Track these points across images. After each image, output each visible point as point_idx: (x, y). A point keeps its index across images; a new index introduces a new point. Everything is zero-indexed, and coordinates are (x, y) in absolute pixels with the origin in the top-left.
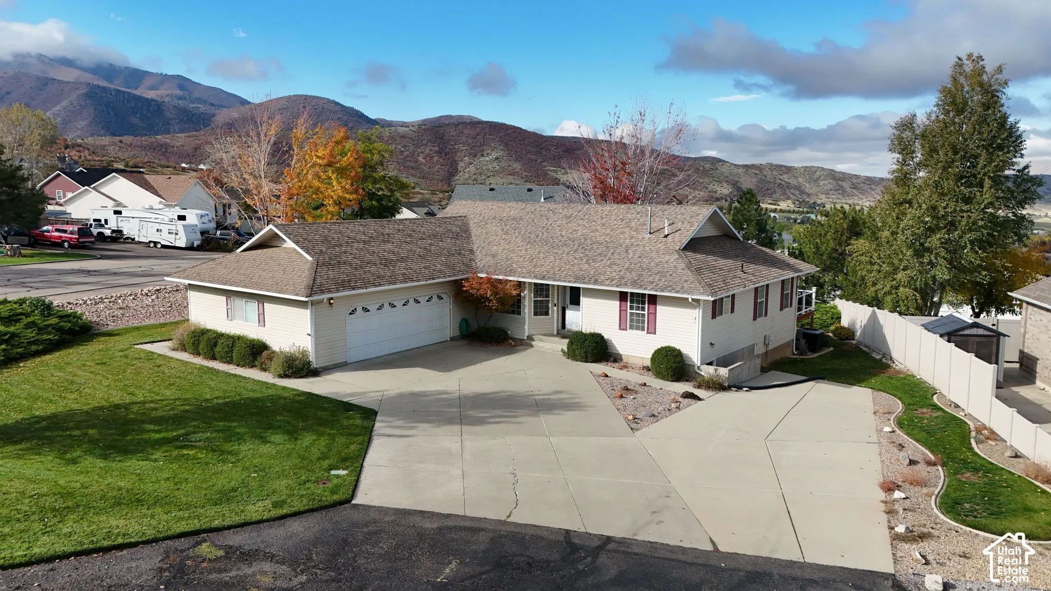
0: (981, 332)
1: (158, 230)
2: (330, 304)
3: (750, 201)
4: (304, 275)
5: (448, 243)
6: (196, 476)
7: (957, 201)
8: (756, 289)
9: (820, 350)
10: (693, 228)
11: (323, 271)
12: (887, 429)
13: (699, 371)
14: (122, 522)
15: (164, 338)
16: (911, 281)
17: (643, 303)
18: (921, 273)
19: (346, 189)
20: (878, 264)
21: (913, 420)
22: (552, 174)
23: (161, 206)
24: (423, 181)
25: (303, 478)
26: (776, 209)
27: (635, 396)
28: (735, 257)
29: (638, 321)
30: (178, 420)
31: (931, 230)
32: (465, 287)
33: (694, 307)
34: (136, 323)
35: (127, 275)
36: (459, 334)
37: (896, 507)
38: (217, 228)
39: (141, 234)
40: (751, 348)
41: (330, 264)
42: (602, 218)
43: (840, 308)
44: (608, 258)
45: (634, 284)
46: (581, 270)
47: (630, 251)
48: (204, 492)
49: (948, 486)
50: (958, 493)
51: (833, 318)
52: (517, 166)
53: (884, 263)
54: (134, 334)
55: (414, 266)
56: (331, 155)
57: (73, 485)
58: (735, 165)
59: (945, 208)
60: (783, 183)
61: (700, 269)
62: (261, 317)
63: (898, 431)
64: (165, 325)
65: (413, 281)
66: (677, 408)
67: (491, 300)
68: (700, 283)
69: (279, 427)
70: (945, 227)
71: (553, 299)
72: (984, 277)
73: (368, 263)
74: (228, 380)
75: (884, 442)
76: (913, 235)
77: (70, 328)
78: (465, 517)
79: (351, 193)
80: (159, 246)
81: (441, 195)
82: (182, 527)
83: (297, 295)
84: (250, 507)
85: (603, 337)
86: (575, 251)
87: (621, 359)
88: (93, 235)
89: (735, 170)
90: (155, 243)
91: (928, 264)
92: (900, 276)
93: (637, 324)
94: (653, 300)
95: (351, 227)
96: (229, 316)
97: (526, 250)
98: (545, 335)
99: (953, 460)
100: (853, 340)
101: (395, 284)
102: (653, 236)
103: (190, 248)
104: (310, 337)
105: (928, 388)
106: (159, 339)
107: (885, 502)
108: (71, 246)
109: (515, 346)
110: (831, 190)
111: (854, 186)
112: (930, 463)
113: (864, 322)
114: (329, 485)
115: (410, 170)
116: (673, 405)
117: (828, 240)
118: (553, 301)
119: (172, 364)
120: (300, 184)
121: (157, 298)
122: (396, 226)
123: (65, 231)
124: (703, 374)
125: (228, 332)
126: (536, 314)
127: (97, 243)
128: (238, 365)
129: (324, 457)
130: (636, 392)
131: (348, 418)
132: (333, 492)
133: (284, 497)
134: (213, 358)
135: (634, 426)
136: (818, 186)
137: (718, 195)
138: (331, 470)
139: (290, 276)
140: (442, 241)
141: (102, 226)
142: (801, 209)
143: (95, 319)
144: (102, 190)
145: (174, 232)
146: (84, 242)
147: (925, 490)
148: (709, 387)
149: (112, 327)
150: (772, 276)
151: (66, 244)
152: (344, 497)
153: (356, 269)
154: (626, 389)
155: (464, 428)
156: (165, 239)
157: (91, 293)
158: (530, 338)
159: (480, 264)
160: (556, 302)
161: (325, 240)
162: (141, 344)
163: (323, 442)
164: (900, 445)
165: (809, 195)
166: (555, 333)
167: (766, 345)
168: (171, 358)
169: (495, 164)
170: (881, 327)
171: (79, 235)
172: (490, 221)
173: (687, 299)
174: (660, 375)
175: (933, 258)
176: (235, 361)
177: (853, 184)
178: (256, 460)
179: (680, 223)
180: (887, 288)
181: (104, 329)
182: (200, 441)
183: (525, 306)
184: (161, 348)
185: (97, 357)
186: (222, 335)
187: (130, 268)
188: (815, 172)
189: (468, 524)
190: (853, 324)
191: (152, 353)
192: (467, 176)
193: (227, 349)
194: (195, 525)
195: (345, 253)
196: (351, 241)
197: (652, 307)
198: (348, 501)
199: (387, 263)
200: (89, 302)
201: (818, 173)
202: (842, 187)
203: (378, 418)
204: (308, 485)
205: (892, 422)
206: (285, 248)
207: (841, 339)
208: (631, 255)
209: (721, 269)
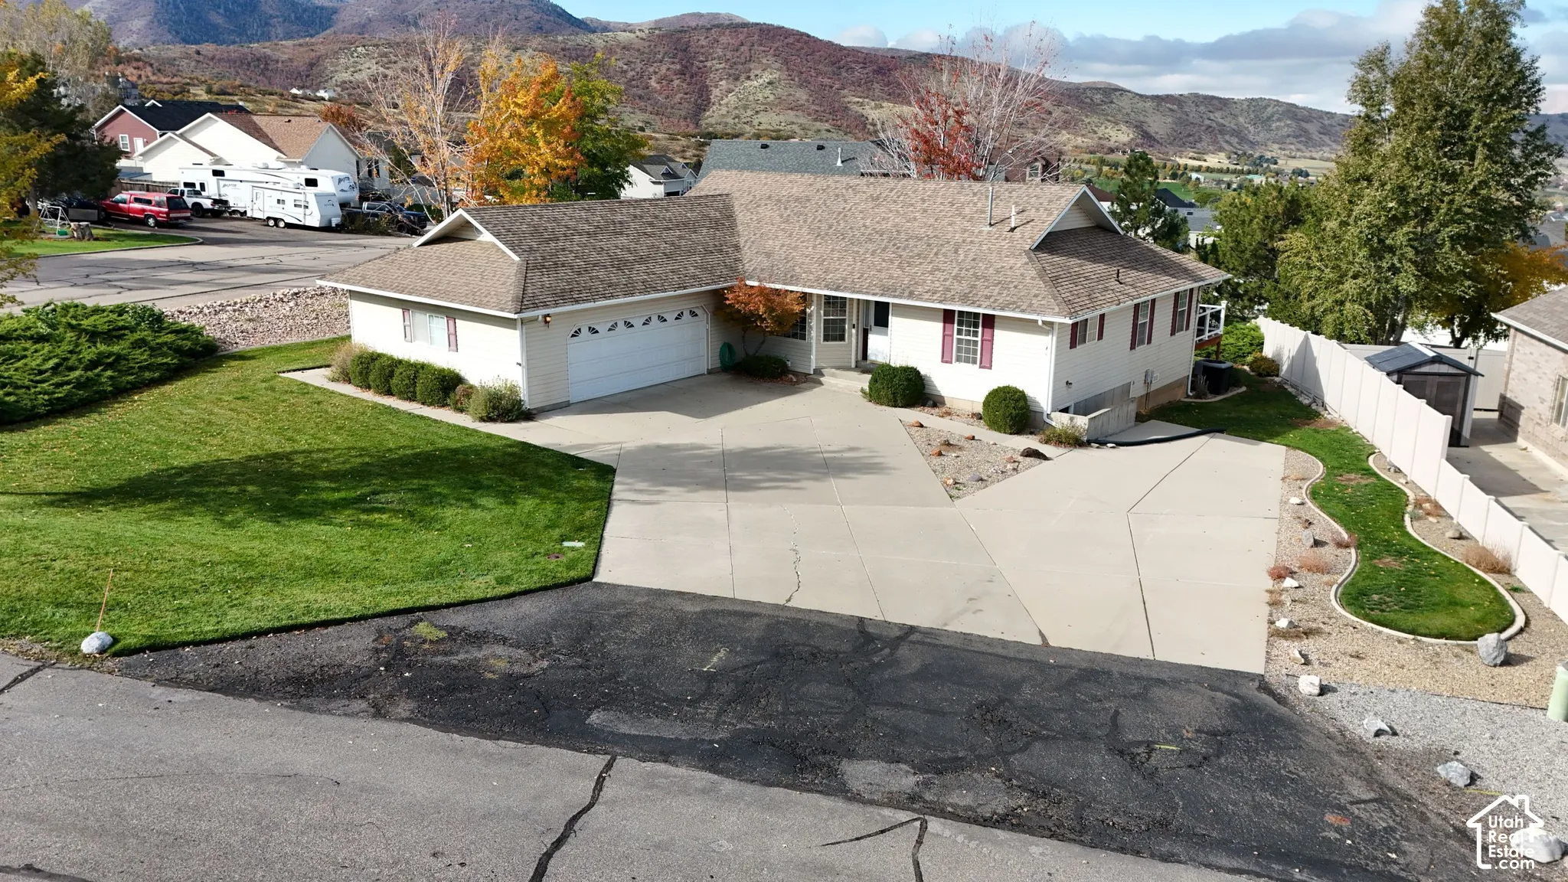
0: (1444, 369)
1: (279, 201)
2: (547, 322)
3: (1144, 170)
4: (510, 281)
5: (703, 235)
6: (396, 545)
7: (1435, 179)
8: (1137, 306)
9: (1226, 391)
10: (1051, 218)
11: (535, 276)
12: (1295, 500)
13: (1048, 421)
14: (320, 597)
15: (318, 364)
16: (1362, 296)
17: (976, 326)
18: (1378, 281)
19: (557, 152)
20: (1319, 269)
21: (1331, 489)
22: (855, 108)
23: (281, 165)
24: (657, 118)
25: (530, 550)
26: (1200, 167)
27: (959, 453)
28: (1110, 259)
29: (968, 351)
30: (360, 474)
31: (1396, 221)
32: (728, 299)
33: (1046, 333)
34: (272, 341)
35: (246, 271)
36: (719, 365)
37: (1283, 597)
38: (362, 199)
39: (255, 207)
40: (1126, 389)
41: (544, 267)
42: (923, 200)
43: (1263, 330)
44: (929, 260)
45: (964, 299)
46: (891, 277)
47: (961, 251)
48: (410, 565)
49: (1358, 573)
50: (1368, 582)
51: (1251, 345)
52: (802, 95)
53: (1326, 266)
54: (276, 357)
55: (658, 270)
56: (537, 103)
57: (249, 552)
58: (1141, 96)
59: (1419, 188)
60: (1214, 125)
61: (1057, 278)
62: (452, 338)
63: (1309, 504)
64: (312, 344)
65: (657, 291)
66: (1014, 469)
67: (765, 319)
68: (1055, 298)
69: (489, 487)
70: (1416, 216)
71: (851, 317)
72: (1466, 289)
73: (595, 265)
74: (413, 423)
75: (1287, 517)
76: (1369, 228)
77: (190, 349)
78: (733, 600)
79: (564, 159)
80: (282, 224)
81: (684, 142)
82: (391, 604)
83: (502, 310)
84: (469, 583)
85: (918, 373)
86: (884, 250)
87: (943, 403)
88: (187, 208)
89: (1141, 105)
90: (276, 220)
91: (1389, 269)
92: (1350, 286)
93: (966, 355)
94: (989, 321)
95: (569, 211)
96: (408, 335)
97: (814, 247)
98: (838, 368)
99: (1373, 541)
100: (1277, 376)
101: (632, 295)
102: (993, 229)
103: (326, 228)
104: (520, 368)
105: (1364, 445)
106: (311, 365)
107: (1271, 592)
108: (158, 224)
109: (797, 383)
110: (1288, 136)
111: (1325, 131)
112: (1341, 545)
113: (1293, 353)
114: (564, 559)
115: (637, 101)
116: (1009, 466)
117: (1254, 231)
118: (851, 320)
119: (336, 401)
120: (492, 144)
121: (297, 305)
122: (632, 210)
123: (149, 202)
124: (1054, 424)
125: (406, 358)
126: (826, 338)
127: (195, 219)
128: (423, 404)
129: (552, 525)
130: (961, 449)
131: (578, 478)
132: (569, 568)
133: (509, 572)
134: (389, 393)
135: (954, 492)
136: (1269, 130)
137: (1112, 144)
138: (563, 541)
139: (491, 282)
140: (695, 232)
141: (198, 193)
142: (1239, 167)
143: (218, 335)
144: (194, 139)
145: (303, 204)
146: (177, 218)
147: (1326, 578)
148: (1061, 442)
149: (242, 346)
150: (1161, 288)
151: (151, 221)
152: (583, 574)
153: (579, 273)
154: (948, 444)
155: (730, 494)
156: (291, 214)
157: (206, 296)
158: (819, 372)
159: (749, 267)
160: (854, 322)
161: (536, 231)
162: (289, 371)
163: (549, 507)
164: (1307, 521)
165: (1253, 144)
166: (853, 365)
167: (1147, 383)
168: (333, 392)
169: (767, 92)
170: (1314, 360)
171: (168, 207)
172: (763, 202)
173: (1036, 321)
174: (994, 425)
175: (1396, 261)
176: (419, 397)
177: (1324, 126)
178: (468, 527)
179: (1033, 210)
180: (1328, 304)
181: (234, 350)
182: (392, 502)
183: (811, 327)
184: (317, 378)
185: (234, 389)
186: (400, 362)
187: (249, 259)
188: (1265, 107)
189: (738, 608)
190: (1279, 354)
191: (306, 384)
192: (724, 110)
193: (407, 381)
194: (406, 602)
195: (563, 250)
196: (570, 233)
197: (987, 330)
198: (589, 578)
199: (620, 265)
200: (206, 311)
201: (1270, 110)
202: (1306, 131)
203: (617, 479)
204: (537, 558)
205: (1304, 491)
206: (480, 242)
207: (1260, 375)
208: (961, 257)
209: (1087, 278)
